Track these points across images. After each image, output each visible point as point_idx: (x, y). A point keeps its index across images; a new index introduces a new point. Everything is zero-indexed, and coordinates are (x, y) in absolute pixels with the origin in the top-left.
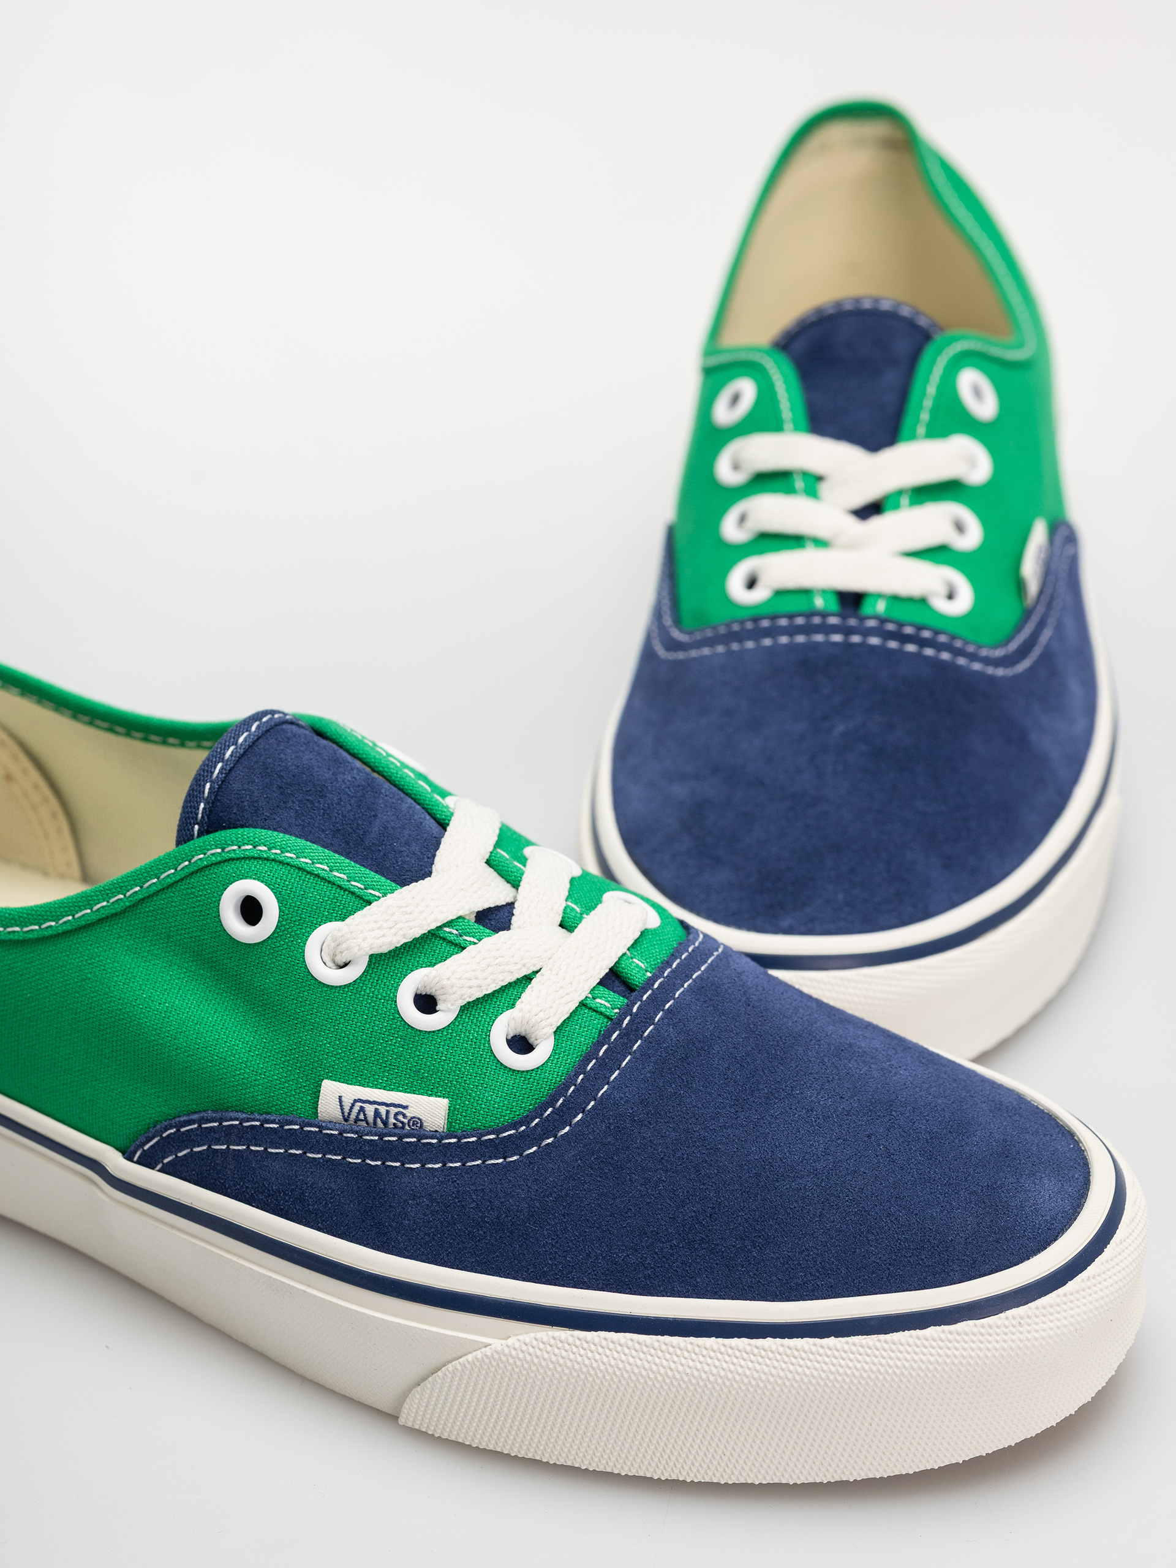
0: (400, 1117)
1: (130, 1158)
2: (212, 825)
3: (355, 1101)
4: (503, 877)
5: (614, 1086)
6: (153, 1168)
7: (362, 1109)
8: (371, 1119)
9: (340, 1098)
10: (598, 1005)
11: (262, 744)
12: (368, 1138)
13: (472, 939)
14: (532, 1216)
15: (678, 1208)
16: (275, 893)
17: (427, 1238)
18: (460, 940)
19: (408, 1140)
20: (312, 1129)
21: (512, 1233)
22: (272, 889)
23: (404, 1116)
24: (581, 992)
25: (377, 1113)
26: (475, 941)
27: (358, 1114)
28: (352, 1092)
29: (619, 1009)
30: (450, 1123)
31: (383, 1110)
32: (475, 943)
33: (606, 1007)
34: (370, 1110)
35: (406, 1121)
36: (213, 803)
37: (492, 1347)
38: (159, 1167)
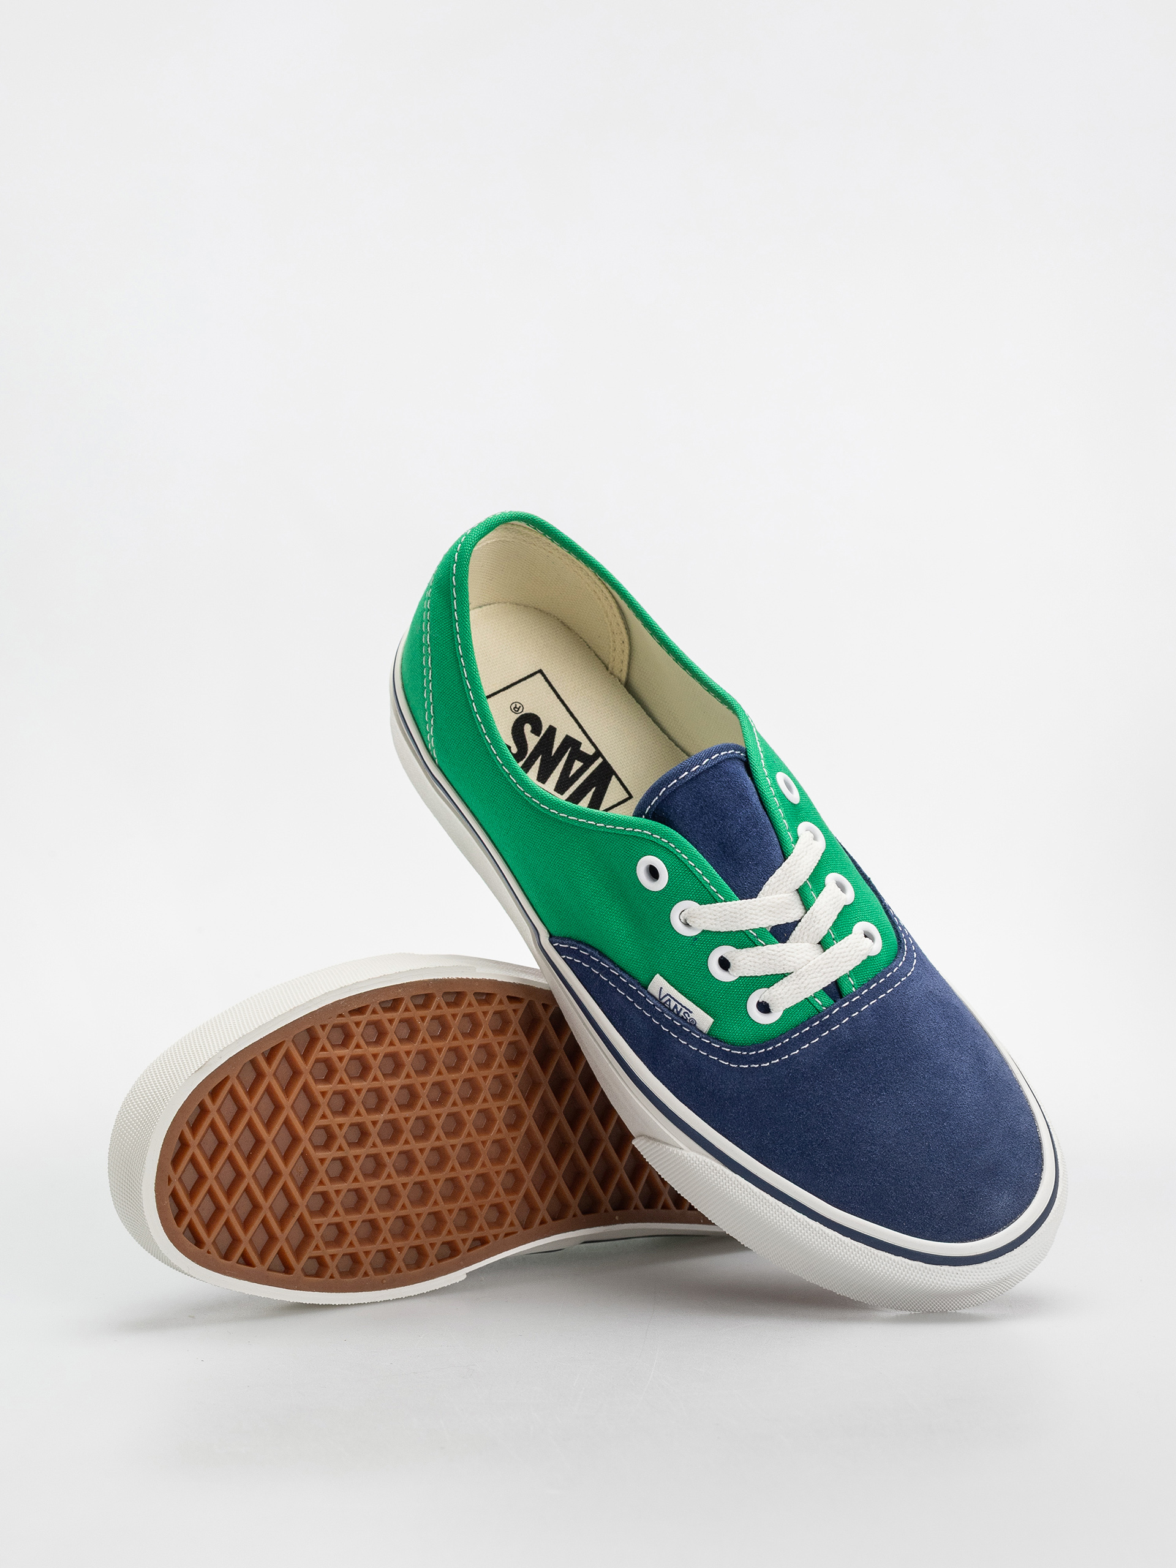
0: (687, 1015)
1: (552, 943)
2: (655, 816)
3: (668, 995)
4: (801, 900)
5: (802, 1052)
6: (561, 955)
7: (669, 1000)
8: (672, 1007)
9: (661, 988)
10: (815, 1002)
11: (703, 777)
12: (667, 1016)
13: (762, 942)
14: (730, 1099)
15: (805, 1132)
16: (669, 873)
17: (675, 1080)
18: (755, 940)
19: (685, 1029)
20: (642, 994)
21: (717, 1101)
22: (668, 871)
23: (689, 1016)
24: (809, 994)
25: (676, 1007)
26: (764, 944)
27: (667, 1001)
28: (669, 989)
29: (826, 1007)
30: (710, 1030)
31: (679, 1007)
32: (763, 945)
33: (819, 1005)
34: (673, 1004)
35: (689, 1018)
36: (663, 800)
37: (683, 1152)
38: (564, 957)
